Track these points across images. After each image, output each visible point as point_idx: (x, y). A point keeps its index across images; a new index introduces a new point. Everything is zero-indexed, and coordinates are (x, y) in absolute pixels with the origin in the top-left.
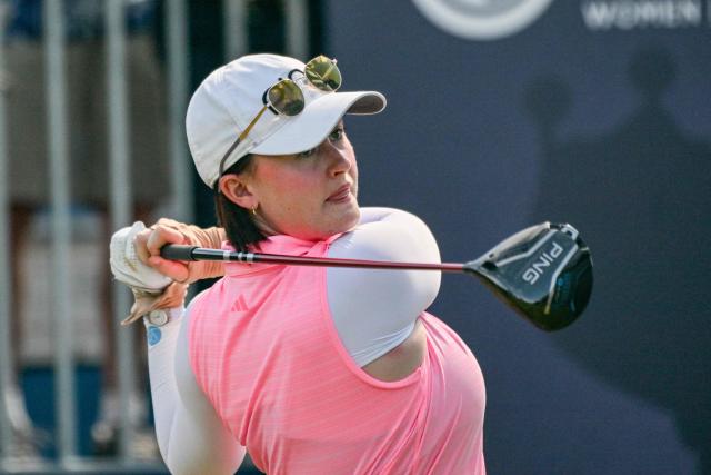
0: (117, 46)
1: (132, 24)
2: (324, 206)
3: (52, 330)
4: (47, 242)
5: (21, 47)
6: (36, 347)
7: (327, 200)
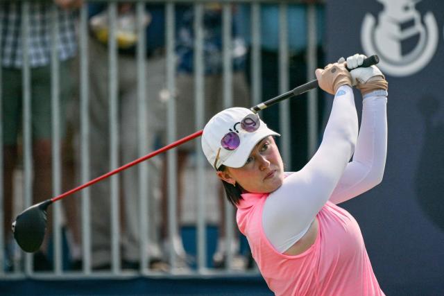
0: (228, 77)
1: (235, 68)
2: (263, 180)
3: (196, 209)
4: (194, 168)
5: (184, 77)
6: (188, 217)
7: (265, 178)
